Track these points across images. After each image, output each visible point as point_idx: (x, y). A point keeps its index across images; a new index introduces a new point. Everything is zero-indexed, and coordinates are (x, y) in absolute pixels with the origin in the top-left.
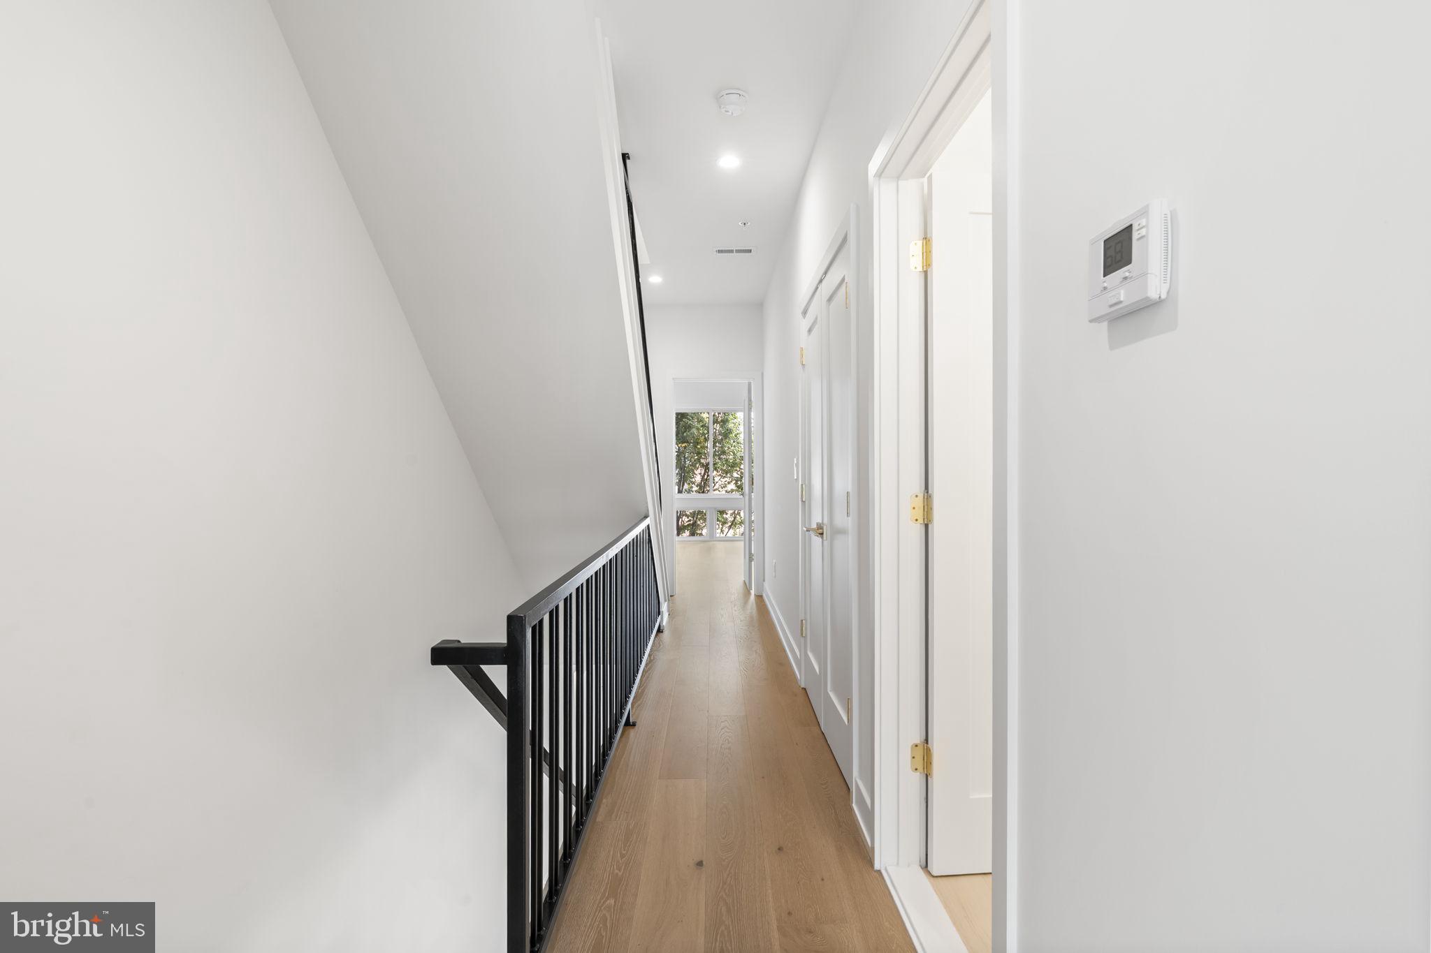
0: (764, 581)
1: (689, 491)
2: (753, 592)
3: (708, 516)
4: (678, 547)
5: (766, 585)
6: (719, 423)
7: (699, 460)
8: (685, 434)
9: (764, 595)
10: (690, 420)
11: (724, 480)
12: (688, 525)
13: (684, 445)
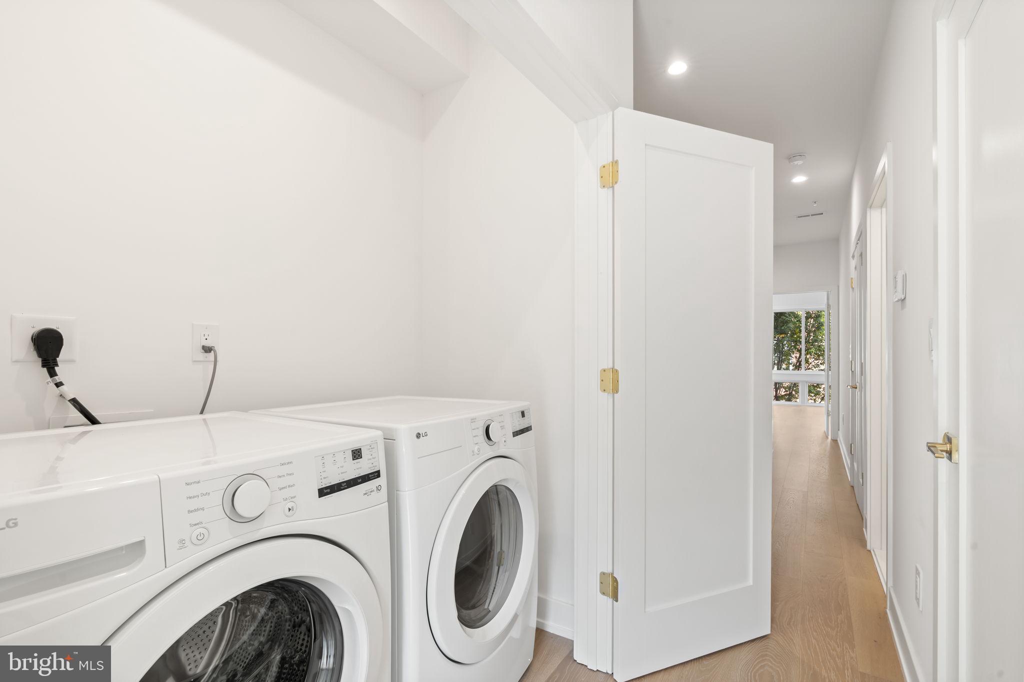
0: (839, 430)
1: (788, 369)
2: (830, 437)
3: (800, 388)
4: (775, 408)
5: (840, 434)
6: (812, 318)
7: (795, 347)
8: (783, 328)
9: (838, 439)
10: (787, 317)
11: (816, 362)
12: (785, 395)
13: (781, 336)
